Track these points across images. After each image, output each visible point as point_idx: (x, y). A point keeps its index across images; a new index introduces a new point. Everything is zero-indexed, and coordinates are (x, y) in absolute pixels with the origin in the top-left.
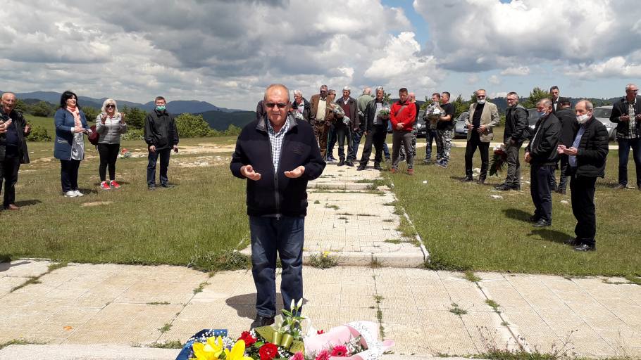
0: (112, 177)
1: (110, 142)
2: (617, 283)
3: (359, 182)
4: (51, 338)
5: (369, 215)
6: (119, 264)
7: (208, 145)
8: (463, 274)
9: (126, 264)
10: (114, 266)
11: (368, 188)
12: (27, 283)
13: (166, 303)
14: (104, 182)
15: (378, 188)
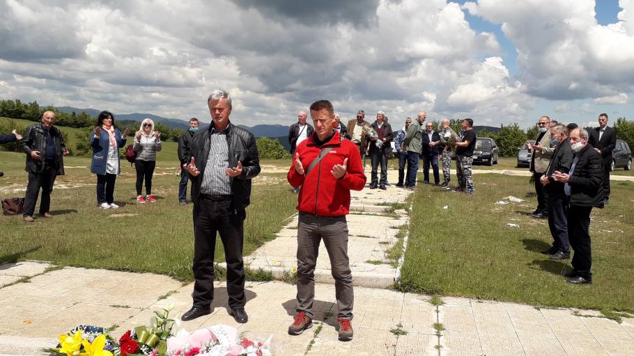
0: (149, 192)
1: (146, 159)
2: (586, 316)
3: (379, 204)
4: (9, 329)
5: (368, 237)
6: (109, 269)
7: (269, 166)
8: (428, 298)
9: (115, 270)
10: (104, 271)
11: (386, 211)
12: (19, 281)
13: (127, 307)
14: (140, 196)
15: (396, 211)
